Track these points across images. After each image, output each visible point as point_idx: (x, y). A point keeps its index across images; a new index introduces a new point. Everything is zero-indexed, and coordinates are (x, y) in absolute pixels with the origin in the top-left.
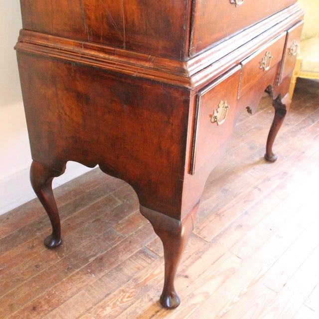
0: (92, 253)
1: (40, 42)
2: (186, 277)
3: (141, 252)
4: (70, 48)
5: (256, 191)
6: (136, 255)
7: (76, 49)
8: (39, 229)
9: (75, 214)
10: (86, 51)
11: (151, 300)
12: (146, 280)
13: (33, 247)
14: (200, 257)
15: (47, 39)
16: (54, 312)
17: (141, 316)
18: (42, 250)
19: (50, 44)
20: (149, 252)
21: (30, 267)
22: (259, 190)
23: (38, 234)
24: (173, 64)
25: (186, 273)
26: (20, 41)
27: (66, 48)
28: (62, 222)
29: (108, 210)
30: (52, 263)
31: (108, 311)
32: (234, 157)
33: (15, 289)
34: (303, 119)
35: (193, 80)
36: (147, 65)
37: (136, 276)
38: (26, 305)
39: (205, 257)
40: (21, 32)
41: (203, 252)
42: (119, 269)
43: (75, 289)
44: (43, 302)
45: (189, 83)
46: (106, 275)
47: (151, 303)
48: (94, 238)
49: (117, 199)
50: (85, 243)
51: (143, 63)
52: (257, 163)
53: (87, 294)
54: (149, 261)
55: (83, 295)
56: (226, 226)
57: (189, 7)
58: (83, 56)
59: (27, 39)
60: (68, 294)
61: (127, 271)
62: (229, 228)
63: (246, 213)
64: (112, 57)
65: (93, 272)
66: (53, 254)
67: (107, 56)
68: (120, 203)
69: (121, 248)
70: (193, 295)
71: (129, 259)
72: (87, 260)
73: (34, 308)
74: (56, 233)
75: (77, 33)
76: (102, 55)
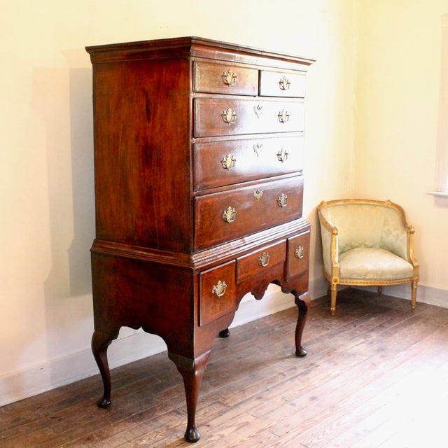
0: (134, 411)
1: (107, 246)
2: (208, 426)
3: (173, 411)
4: (126, 250)
5: (281, 376)
6: (170, 413)
7: (130, 250)
8: (92, 396)
9: (122, 388)
10: (136, 251)
11: (178, 437)
12: (176, 427)
13: (87, 406)
14: (221, 415)
15: (111, 245)
16: (103, 441)
17: (169, 446)
18: (95, 408)
19: (113, 248)
20: (180, 411)
21: (85, 417)
22: (284, 375)
23: (92, 399)
24: (185, 256)
25: (209, 424)
26: (94, 246)
27: (123, 249)
28: (111, 392)
29: (149, 386)
30: (103, 416)
31: (144, 442)
32: (267, 353)
33: (73, 429)
34: (346, 324)
35: (196, 264)
36: (170, 258)
37: (168, 424)
38: (82, 437)
39: (225, 415)
40: (95, 240)
41: (224, 412)
42: (155, 420)
43: (120, 430)
44: (95, 436)
45: (193, 266)
46: (145, 423)
47: (177, 439)
48: (136, 402)
49: (157, 379)
50: (129, 405)
51: (167, 257)
52: (288, 357)
53: (129, 433)
54: (180, 416)
55: (126, 433)
56: (247, 398)
57: (192, 225)
58: (134, 254)
59: (98, 245)
60: (115, 432)
61: (162, 421)
62: (250, 399)
63: (268, 390)
64: (151, 254)
65: (134, 421)
66: (103, 411)
67: (148, 254)
68: (160, 382)
69: (158, 408)
70: (212, 436)
71: (164, 415)
72: (131, 414)
73: (88, 439)
74: (107, 395)
75: (130, 241)
76: (145, 253)
